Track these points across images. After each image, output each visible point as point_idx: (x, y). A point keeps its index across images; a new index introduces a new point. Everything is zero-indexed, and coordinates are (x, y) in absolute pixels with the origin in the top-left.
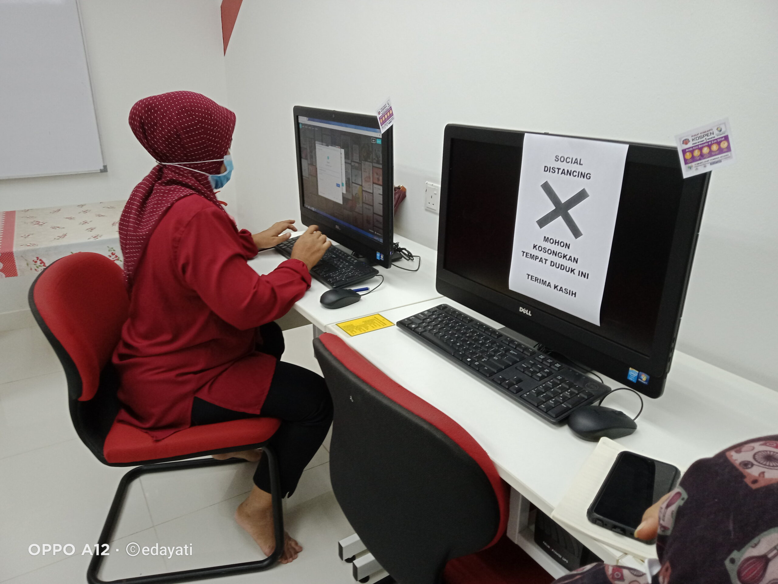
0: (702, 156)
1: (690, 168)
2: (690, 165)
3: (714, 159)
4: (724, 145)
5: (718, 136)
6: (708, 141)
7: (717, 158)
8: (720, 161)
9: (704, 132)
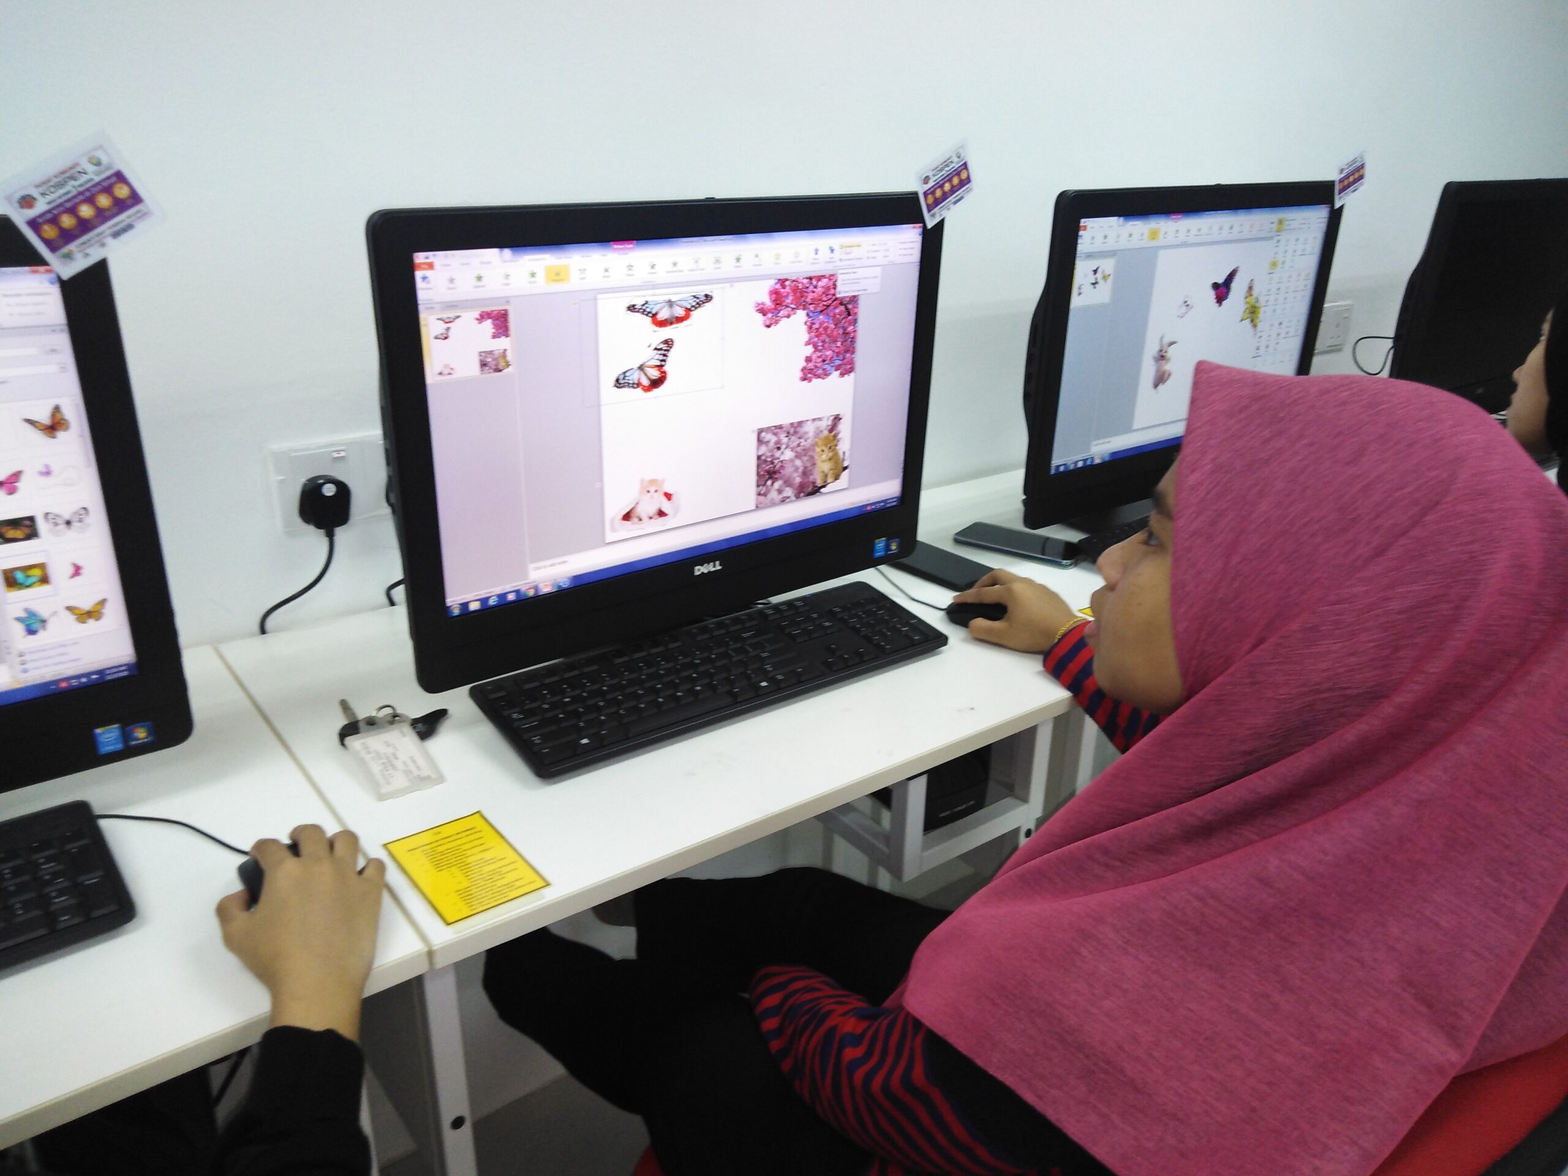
0: (945, 196)
1: (933, 216)
2: (933, 212)
3: (957, 196)
4: (964, 175)
5: (958, 164)
6: (949, 173)
7: (959, 195)
8: (962, 198)
9: (945, 162)
